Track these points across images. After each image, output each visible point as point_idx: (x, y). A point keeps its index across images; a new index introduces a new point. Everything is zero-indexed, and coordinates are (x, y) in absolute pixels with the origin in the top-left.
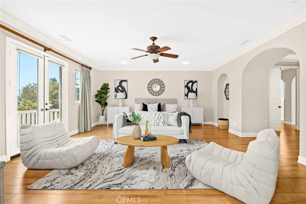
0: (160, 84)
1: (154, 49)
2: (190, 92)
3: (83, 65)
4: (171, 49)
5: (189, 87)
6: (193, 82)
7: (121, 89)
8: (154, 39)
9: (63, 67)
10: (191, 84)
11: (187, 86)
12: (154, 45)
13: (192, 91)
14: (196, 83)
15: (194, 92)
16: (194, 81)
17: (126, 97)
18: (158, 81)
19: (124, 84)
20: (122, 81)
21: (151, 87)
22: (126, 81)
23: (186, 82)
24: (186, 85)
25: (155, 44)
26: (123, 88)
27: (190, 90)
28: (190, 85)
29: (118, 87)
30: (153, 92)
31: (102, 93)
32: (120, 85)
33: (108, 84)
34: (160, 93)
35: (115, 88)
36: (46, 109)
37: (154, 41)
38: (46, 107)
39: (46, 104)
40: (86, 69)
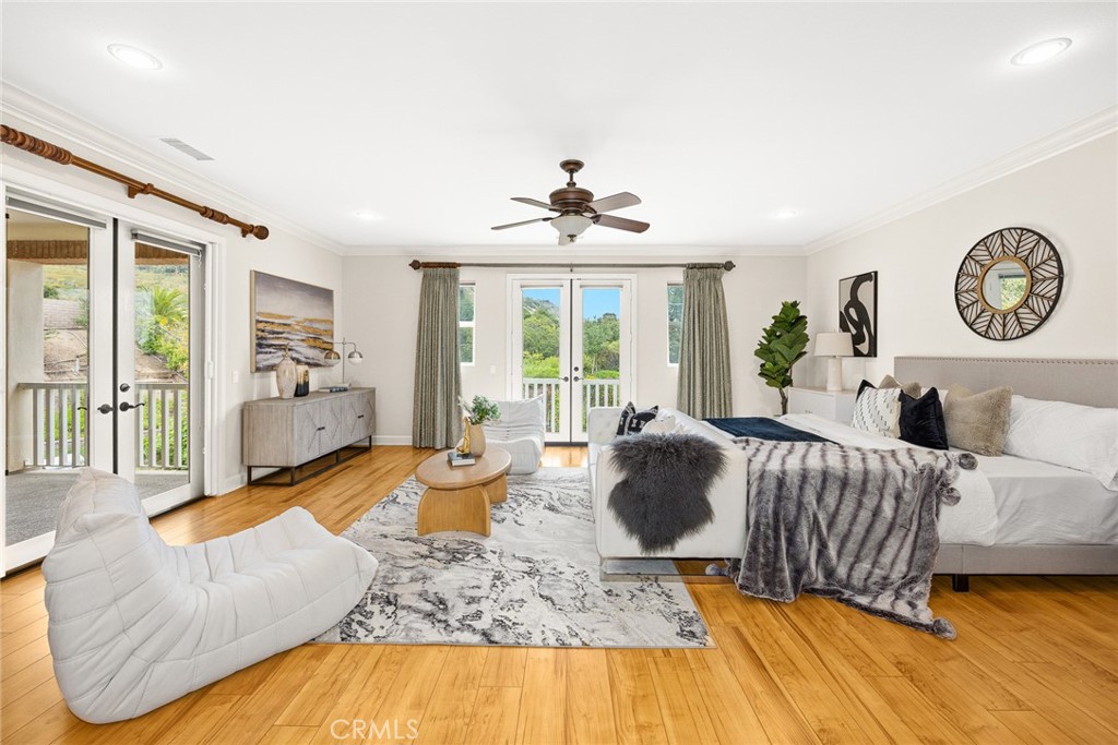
1: (571, 203)
3: (689, 267)
7: (855, 317)
8: (573, 166)
12: (572, 189)
17: (872, 352)
18: (1012, 239)
19: (865, 292)
21: (974, 290)
25: (574, 184)
26: (860, 309)
29: (847, 308)
30: (986, 318)
32: (854, 302)
33: (795, 305)
34: (1029, 320)
35: (841, 313)
36: (576, 379)
37: (575, 175)
38: (575, 374)
39: (576, 369)
40: (699, 274)
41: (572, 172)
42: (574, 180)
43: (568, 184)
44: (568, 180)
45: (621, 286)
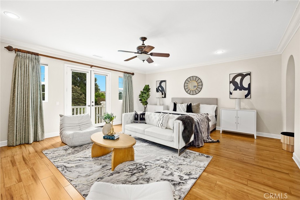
0: (197, 82)
2: (238, 90)
3: (125, 73)
4: (154, 48)
5: (236, 81)
6: (243, 76)
7: (161, 89)
8: (144, 39)
9: (107, 76)
10: (240, 78)
11: (233, 82)
12: (143, 46)
13: (242, 88)
14: (249, 76)
15: (245, 89)
16: (244, 74)
17: (165, 97)
18: (194, 78)
19: (163, 84)
20: (162, 82)
21: (187, 86)
22: (165, 81)
23: (232, 76)
24: (231, 80)
25: (144, 44)
26: (162, 88)
27: (238, 87)
28: (238, 80)
29: (158, 87)
30: (190, 91)
31: (144, 93)
32: (160, 86)
33: (148, 85)
34: (197, 92)
35: (157, 88)
36: (93, 106)
37: (144, 42)
38: (92, 104)
39: (93, 102)
40: (128, 75)
41: (143, 41)
42: (144, 43)
43: (142, 44)
44: (142, 43)
45: (107, 75)
